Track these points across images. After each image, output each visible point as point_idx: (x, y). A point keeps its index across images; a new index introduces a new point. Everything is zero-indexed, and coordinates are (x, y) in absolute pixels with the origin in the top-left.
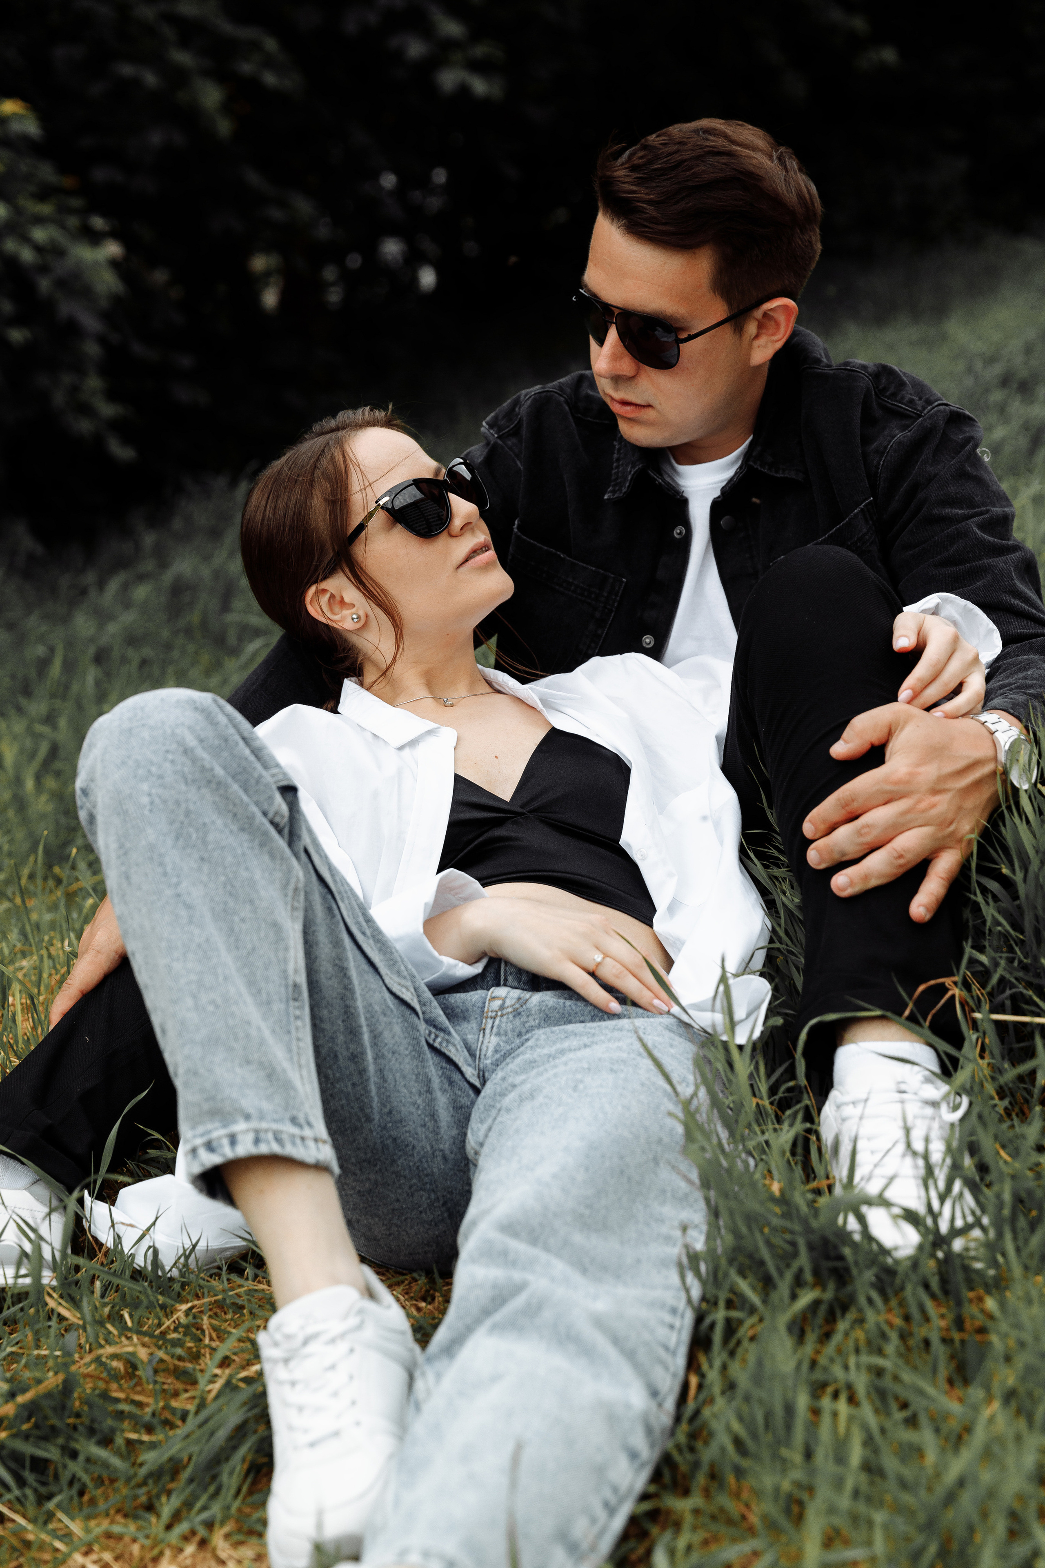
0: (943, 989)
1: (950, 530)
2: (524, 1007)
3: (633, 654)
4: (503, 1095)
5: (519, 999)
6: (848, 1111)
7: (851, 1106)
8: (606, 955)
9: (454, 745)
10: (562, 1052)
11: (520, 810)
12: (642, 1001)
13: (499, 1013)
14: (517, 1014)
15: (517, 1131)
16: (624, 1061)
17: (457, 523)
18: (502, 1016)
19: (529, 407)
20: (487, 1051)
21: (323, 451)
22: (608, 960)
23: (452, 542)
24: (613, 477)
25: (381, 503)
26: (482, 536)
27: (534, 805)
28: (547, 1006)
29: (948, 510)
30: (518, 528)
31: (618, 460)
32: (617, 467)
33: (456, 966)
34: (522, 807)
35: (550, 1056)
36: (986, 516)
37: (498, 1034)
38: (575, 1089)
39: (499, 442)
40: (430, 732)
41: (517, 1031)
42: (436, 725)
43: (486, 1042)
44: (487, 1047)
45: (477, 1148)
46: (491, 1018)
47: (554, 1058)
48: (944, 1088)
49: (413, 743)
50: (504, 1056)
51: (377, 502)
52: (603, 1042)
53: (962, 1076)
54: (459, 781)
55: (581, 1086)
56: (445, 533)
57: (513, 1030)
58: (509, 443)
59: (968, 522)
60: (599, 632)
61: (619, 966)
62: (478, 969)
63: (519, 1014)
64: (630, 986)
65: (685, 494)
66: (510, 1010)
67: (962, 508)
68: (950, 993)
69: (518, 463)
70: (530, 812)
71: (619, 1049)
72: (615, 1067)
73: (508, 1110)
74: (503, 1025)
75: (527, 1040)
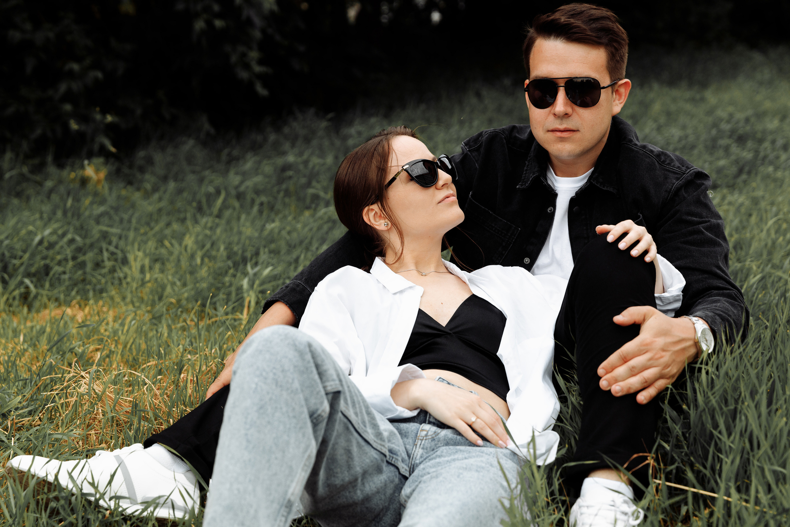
0: (646, 458)
1: (690, 228)
2: (437, 437)
3: (518, 267)
4: (422, 476)
5: (435, 432)
6: (584, 510)
7: (586, 508)
8: (478, 417)
9: (421, 295)
10: (454, 460)
11: (449, 332)
12: (494, 442)
13: (425, 438)
14: (433, 439)
15: (428, 492)
16: (483, 468)
17: (441, 183)
18: (426, 440)
19: (487, 138)
20: (417, 456)
21: (379, 143)
22: (478, 420)
23: (437, 192)
24: (523, 178)
25: (404, 168)
26: (452, 190)
27: (457, 330)
28: (448, 437)
29: (690, 218)
30: (471, 196)
31: (526, 170)
32: (526, 174)
33: (404, 412)
34: (450, 330)
35: (448, 461)
36: (708, 224)
37: (423, 448)
38: (458, 476)
39: (469, 153)
40: (411, 287)
41: (432, 448)
42: (415, 285)
43: (417, 451)
44: (417, 454)
45: (406, 499)
46: (421, 440)
47: (450, 462)
48: (634, 508)
49: (401, 292)
50: (424, 459)
51: (402, 167)
52: (474, 457)
53: (645, 502)
54: (421, 312)
55: (461, 476)
56: (434, 186)
57: (430, 448)
58: (474, 154)
59: (700, 226)
60: (504, 252)
61: (483, 423)
62: (415, 413)
63: (434, 440)
64: (488, 433)
65: (556, 192)
66: (430, 437)
67: (696, 218)
68: (647, 462)
69: (477, 165)
70: (454, 333)
71: (482, 461)
72: (479, 469)
73: (425, 482)
74: (426, 444)
75: (437, 451)
